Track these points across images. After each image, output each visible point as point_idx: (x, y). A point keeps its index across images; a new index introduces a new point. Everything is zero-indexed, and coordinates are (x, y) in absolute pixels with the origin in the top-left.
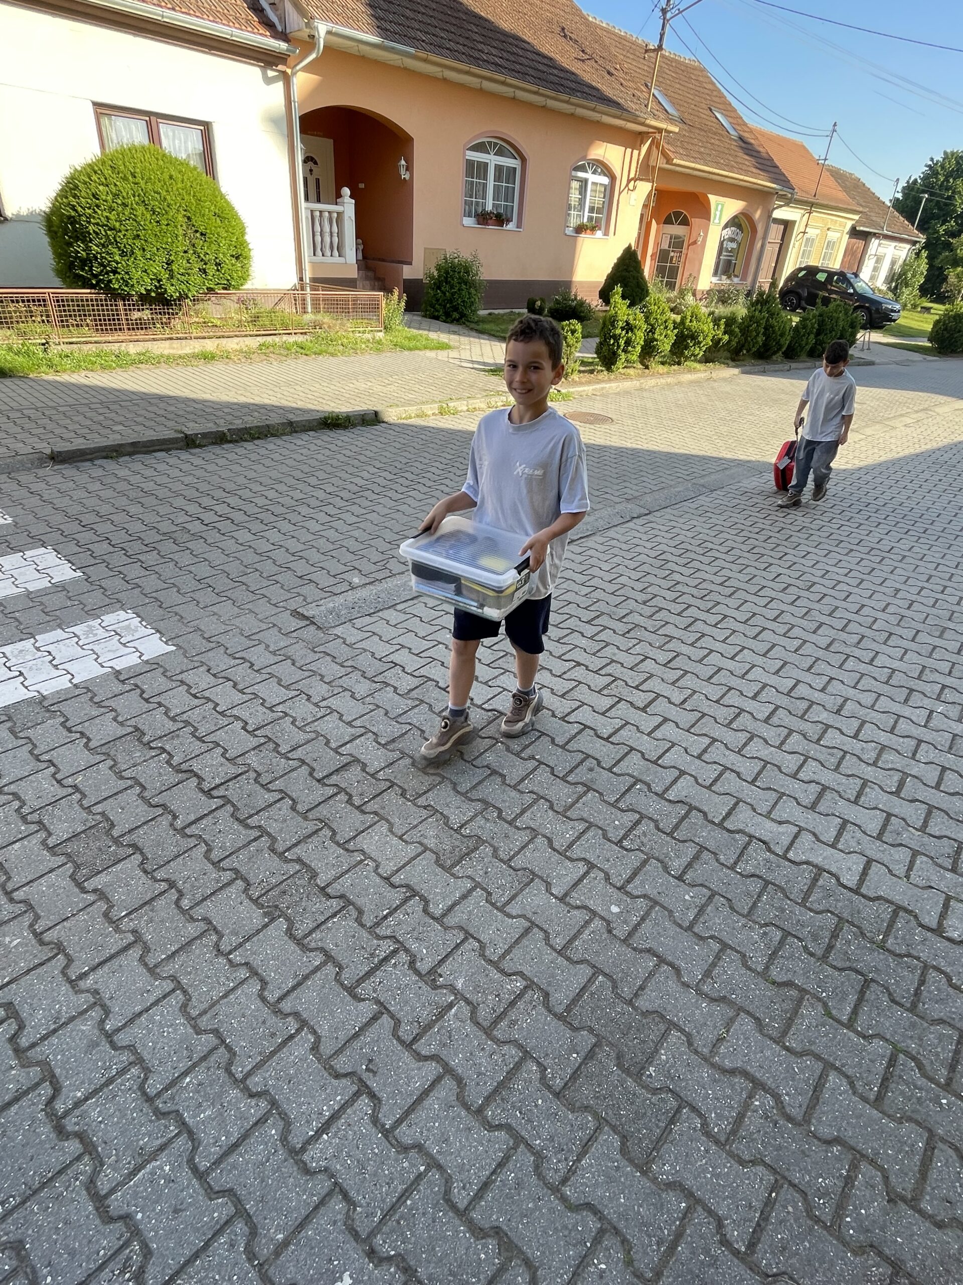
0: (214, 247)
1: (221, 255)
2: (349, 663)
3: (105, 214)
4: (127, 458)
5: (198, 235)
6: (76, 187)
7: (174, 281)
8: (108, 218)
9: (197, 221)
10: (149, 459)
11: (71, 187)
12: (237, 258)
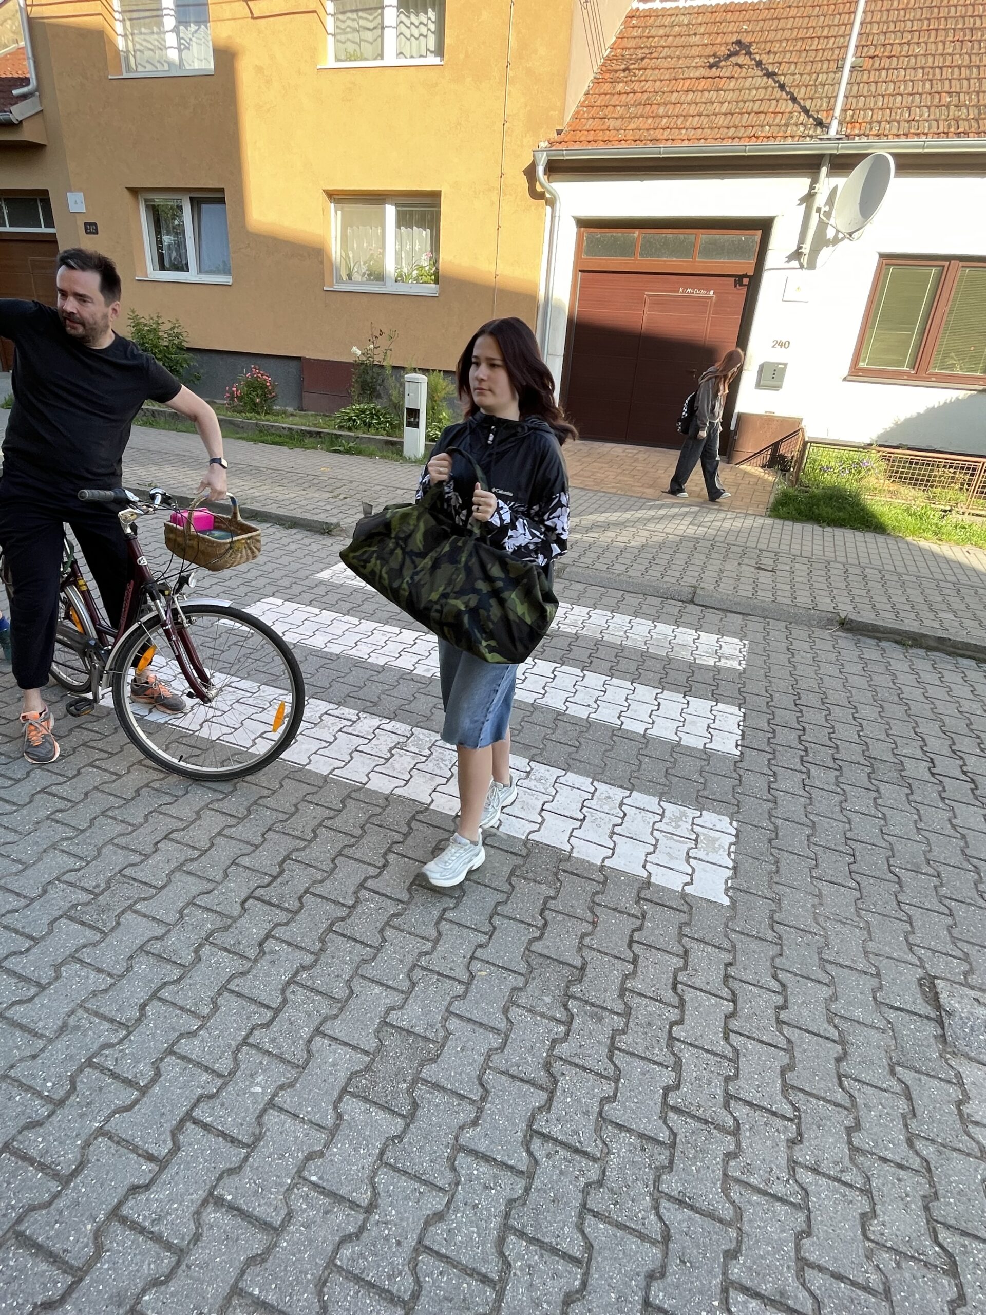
2: (928, 1151)
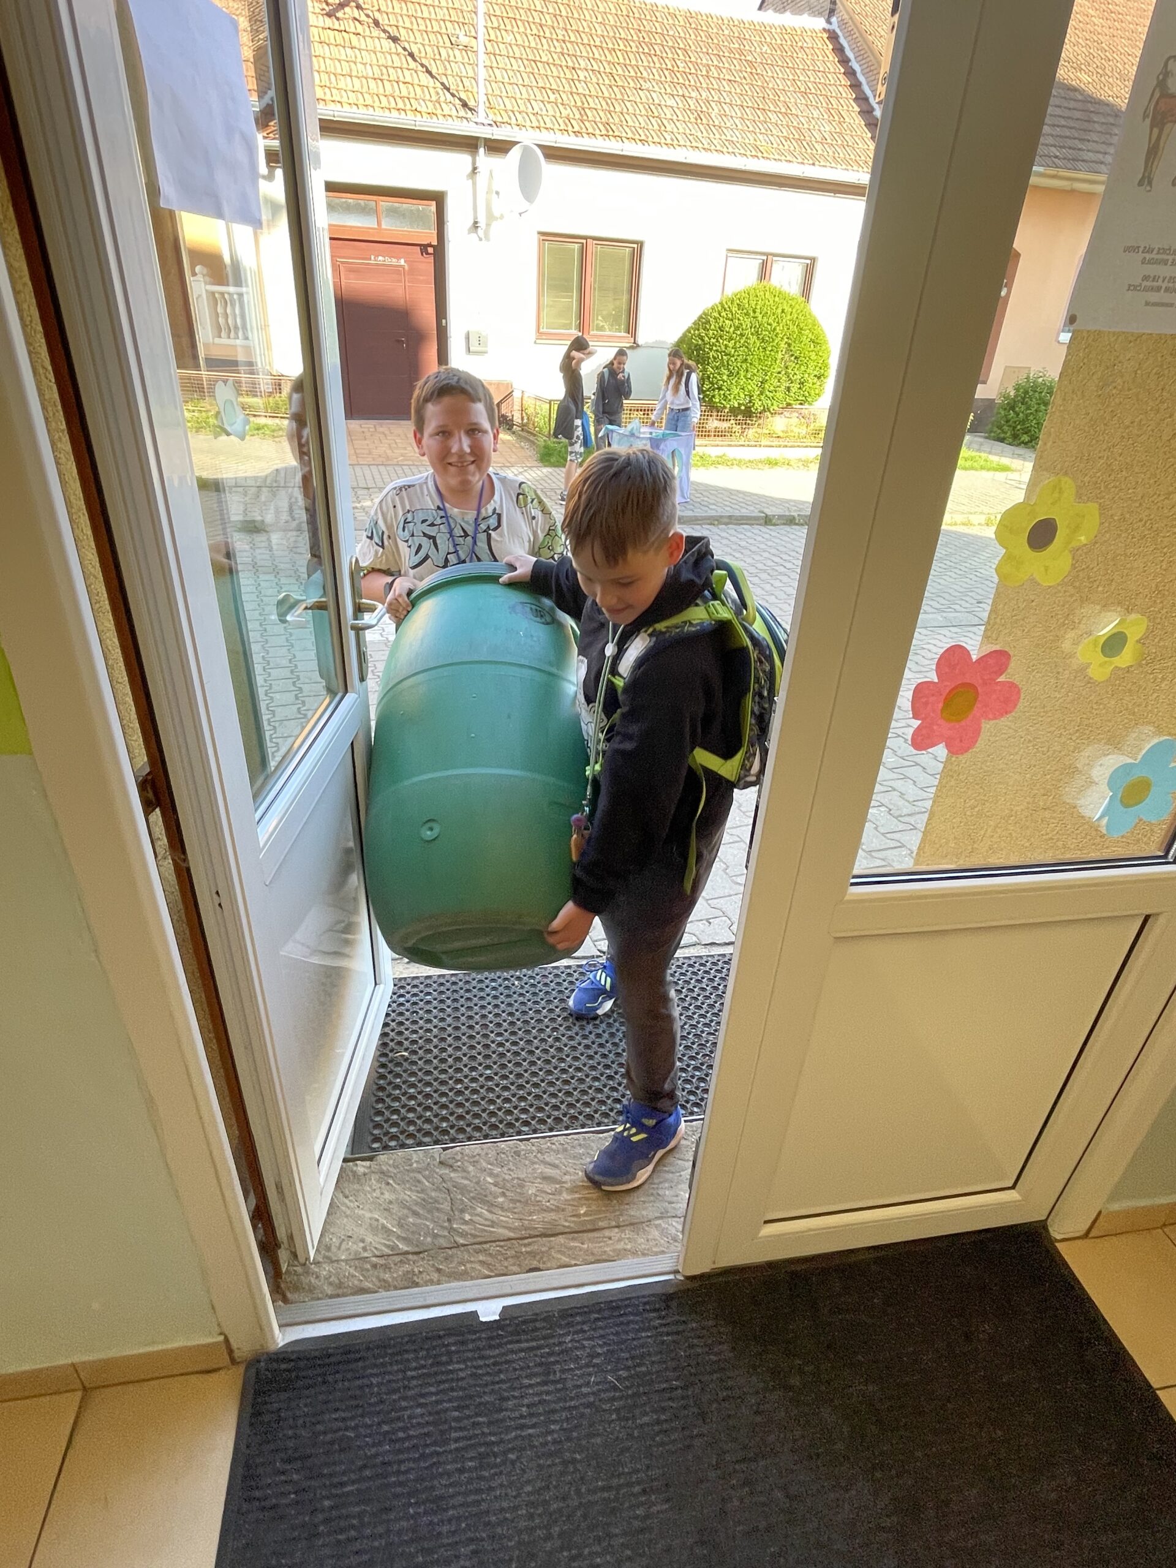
0: (803, 368)
1: (807, 375)
3: (725, 342)
4: (724, 526)
5: (793, 358)
6: (708, 322)
7: (762, 397)
8: (726, 346)
9: (795, 347)
10: (740, 528)
11: (703, 322)
12: (819, 378)
